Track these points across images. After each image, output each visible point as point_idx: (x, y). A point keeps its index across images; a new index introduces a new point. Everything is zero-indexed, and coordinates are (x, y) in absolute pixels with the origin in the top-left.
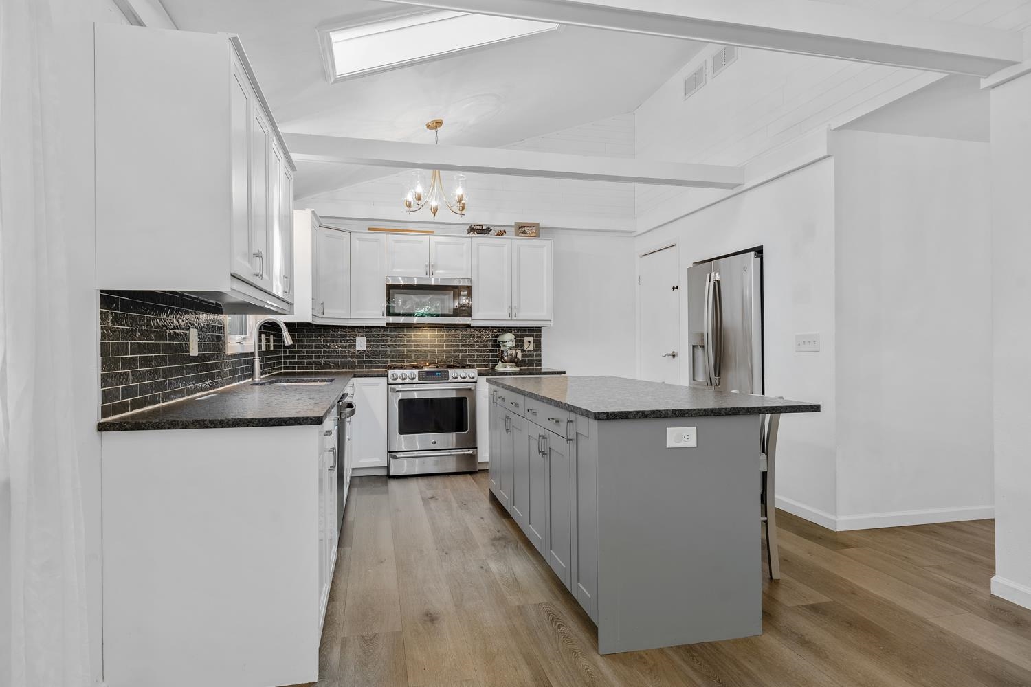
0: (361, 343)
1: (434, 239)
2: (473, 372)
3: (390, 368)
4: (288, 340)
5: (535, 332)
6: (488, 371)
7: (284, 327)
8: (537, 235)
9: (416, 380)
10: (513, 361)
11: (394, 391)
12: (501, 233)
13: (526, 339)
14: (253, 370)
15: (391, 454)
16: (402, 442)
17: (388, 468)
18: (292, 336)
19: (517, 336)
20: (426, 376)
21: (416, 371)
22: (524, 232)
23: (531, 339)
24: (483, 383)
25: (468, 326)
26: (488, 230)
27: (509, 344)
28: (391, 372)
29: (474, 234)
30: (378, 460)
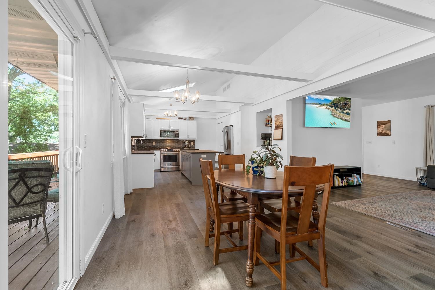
0: (154, 143)
1: (170, 120)
2: (178, 149)
3: (161, 148)
4: (142, 142)
5: (193, 141)
6: (183, 149)
7: (141, 140)
8: (193, 120)
9: (166, 151)
10: (188, 147)
11: (162, 153)
12: (185, 119)
13: (191, 142)
14: (135, 148)
15: (161, 167)
16: (163, 164)
17: (160, 170)
18: (143, 142)
19: (189, 142)
20: (168, 150)
21: (166, 149)
22: (191, 119)
23: (193, 142)
24: (180, 152)
25: (178, 139)
26: (182, 119)
27: (187, 143)
28: (161, 149)
29: (179, 119)
30: (158, 168)
